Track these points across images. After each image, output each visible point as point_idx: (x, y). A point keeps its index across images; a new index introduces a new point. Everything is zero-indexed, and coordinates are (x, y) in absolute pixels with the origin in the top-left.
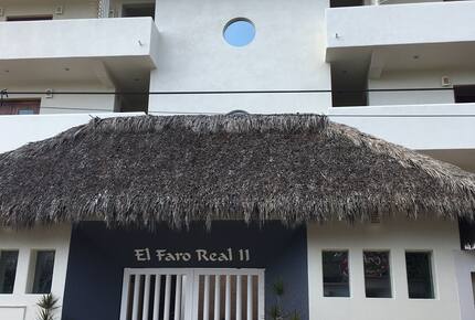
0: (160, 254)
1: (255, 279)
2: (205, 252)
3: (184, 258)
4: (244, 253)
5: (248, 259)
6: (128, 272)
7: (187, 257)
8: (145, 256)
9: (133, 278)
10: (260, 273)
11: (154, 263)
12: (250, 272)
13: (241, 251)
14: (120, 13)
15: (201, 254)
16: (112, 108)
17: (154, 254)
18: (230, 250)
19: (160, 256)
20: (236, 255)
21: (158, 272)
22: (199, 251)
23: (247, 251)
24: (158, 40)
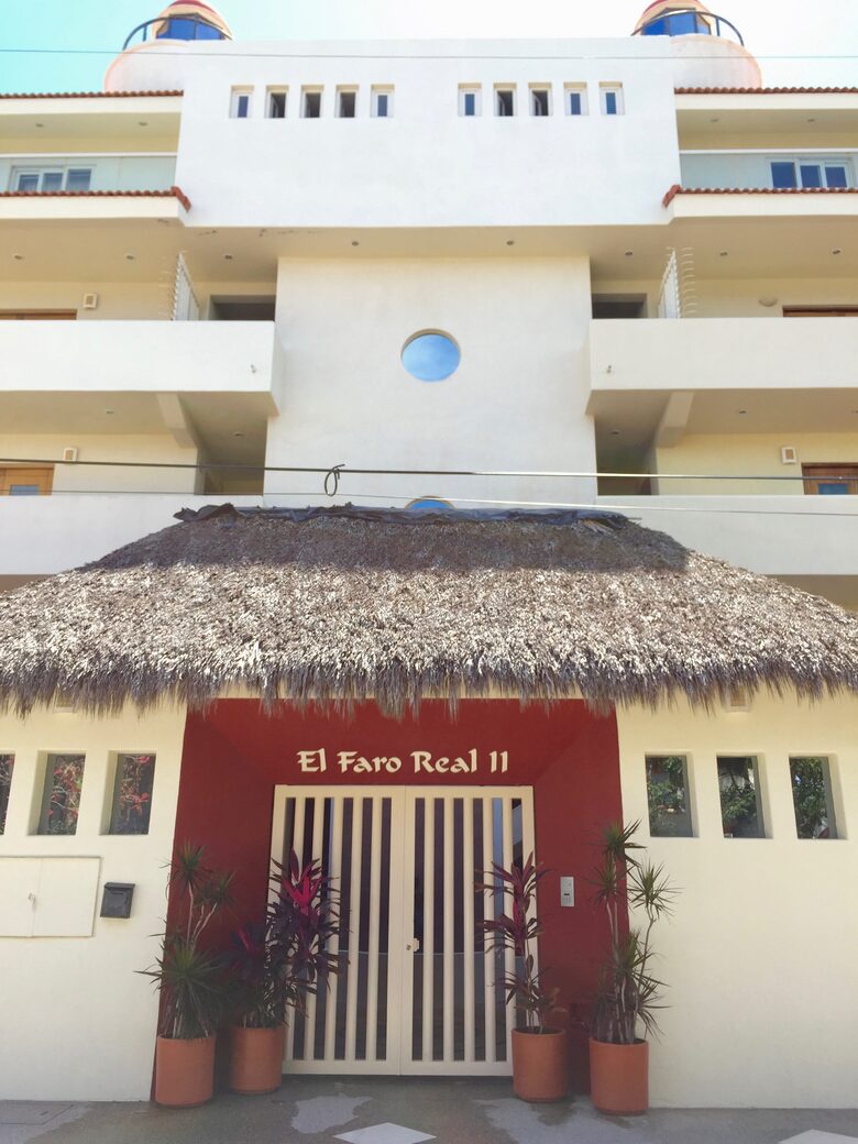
0: (344, 759)
1: (516, 803)
2: (428, 756)
3: (389, 768)
4: (499, 760)
5: (505, 768)
6: (282, 793)
7: (394, 765)
8: (317, 763)
9: (291, 803)
10: (526, 793)
11: (334, 776)
12: (507, 793)
13: (494, 755)
14: (207, 313)
15: (421, 759)
16: (192, 489)
17: (333, 760)
18: (474, 753)
19: (344, 763)
20: (484, 761)
21: (338, 793)
22: (417, 755)
23: (505, 755)
24: (283, 362)
